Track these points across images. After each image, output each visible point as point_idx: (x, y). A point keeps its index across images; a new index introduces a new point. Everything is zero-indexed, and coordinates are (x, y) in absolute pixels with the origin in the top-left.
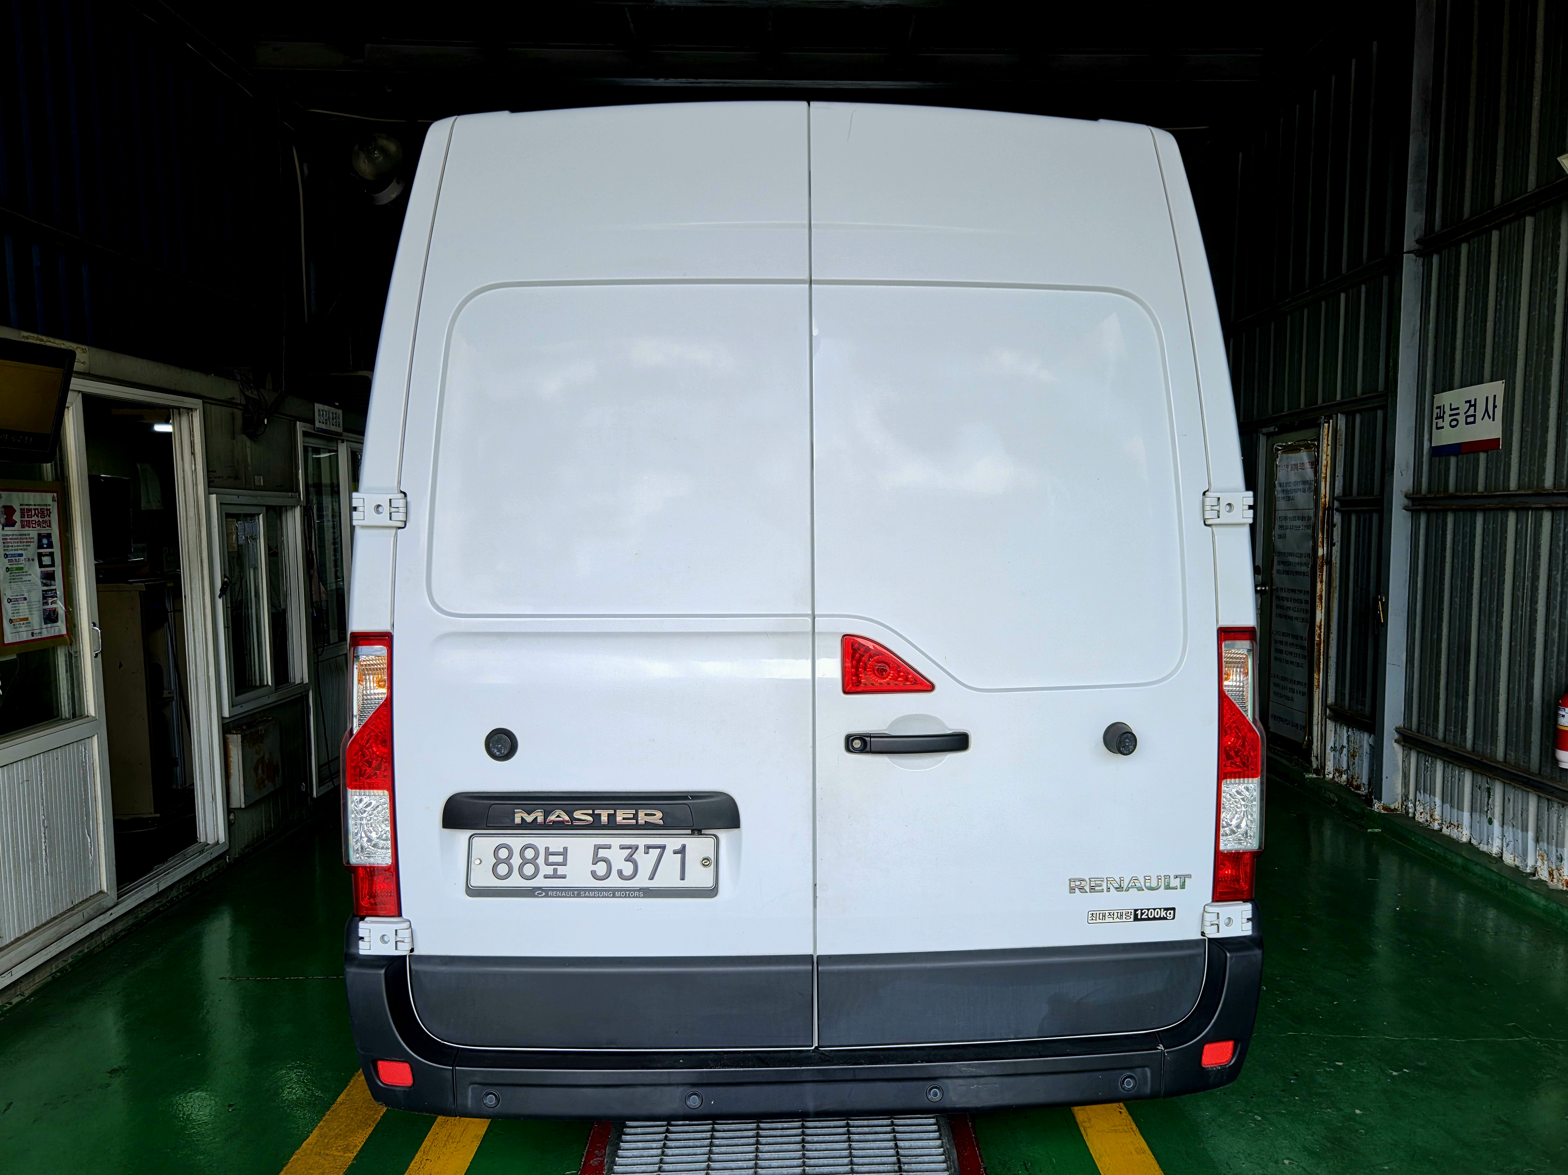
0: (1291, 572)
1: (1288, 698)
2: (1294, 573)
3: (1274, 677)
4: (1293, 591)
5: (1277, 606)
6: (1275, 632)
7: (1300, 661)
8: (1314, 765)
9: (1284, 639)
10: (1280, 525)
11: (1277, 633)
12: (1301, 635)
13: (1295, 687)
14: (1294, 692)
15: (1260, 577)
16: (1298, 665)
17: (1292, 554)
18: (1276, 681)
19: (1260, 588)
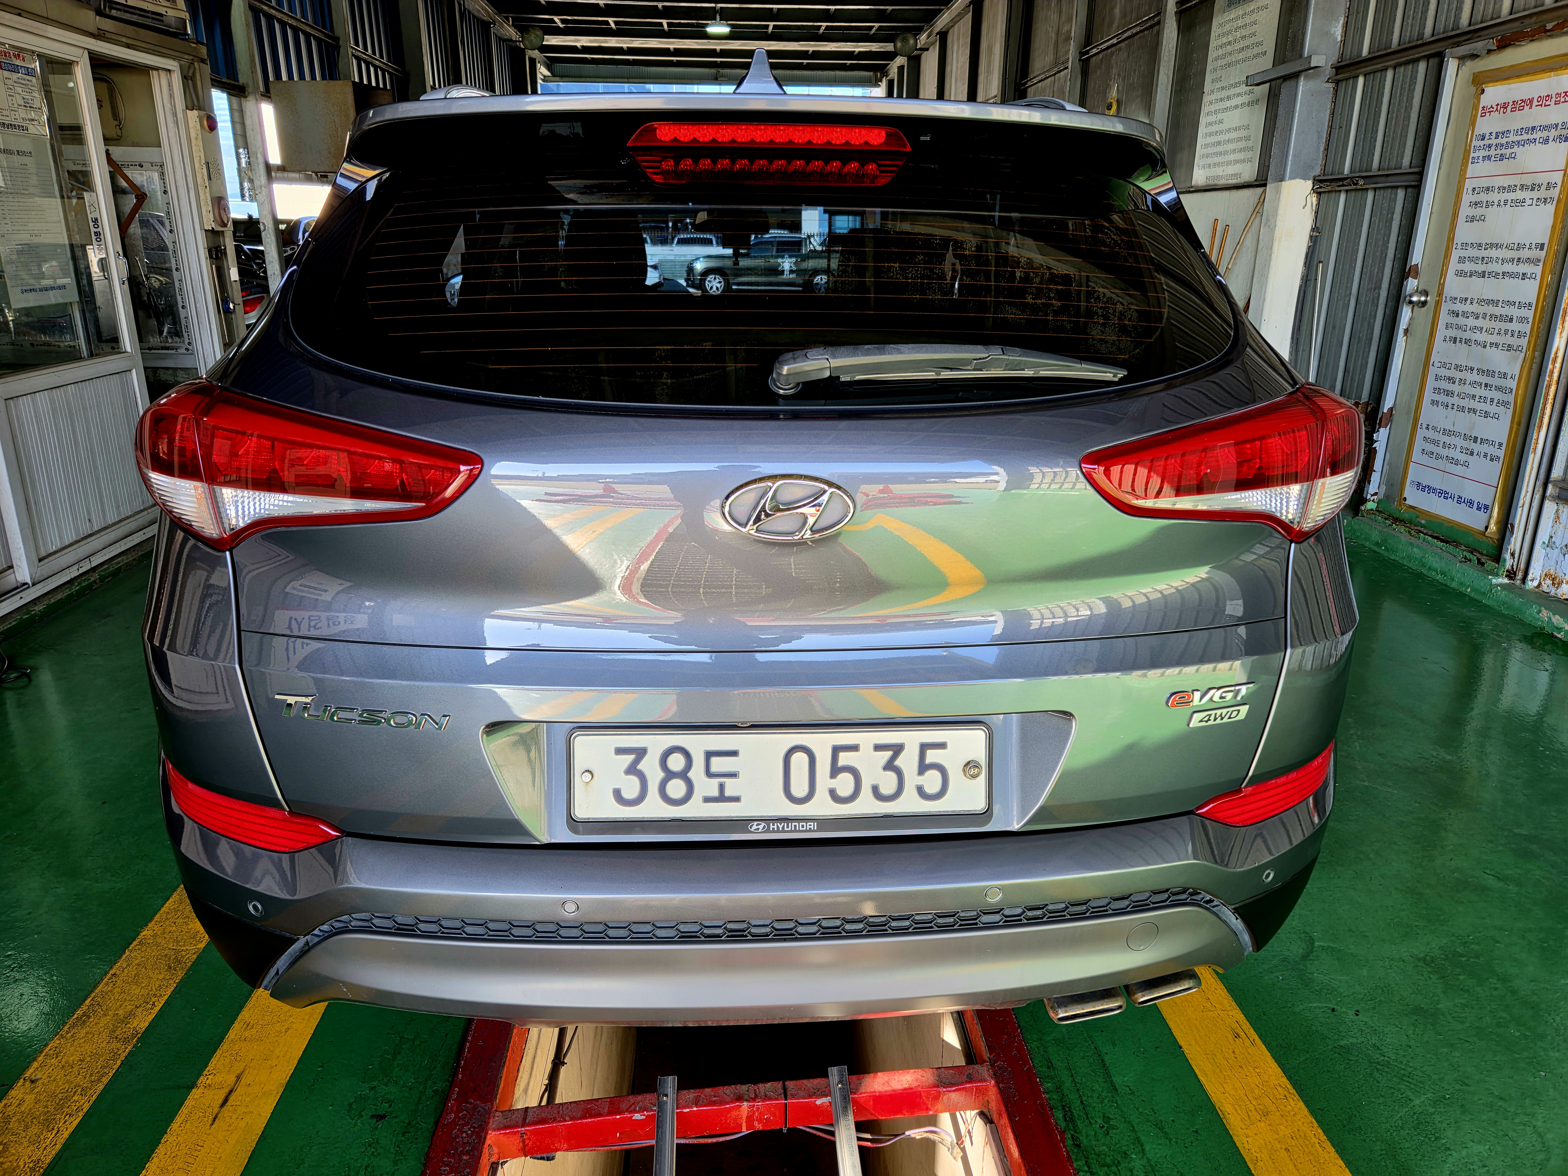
0: (1490, 273)
1: (1456, 462)
2: (1497, 274)
3: (1427, 428)
4: (1495, 303)
5: (1448, 326)
6: (1437, 364)
7: (1493, 409)
8: (1508, 566)
9: (1458, 375)
10: (1474, 200)
11: (1444, 365)
12: (1503, 371)
13: (1476, 447)
14: (1472, 454)
15: (1416, 281)
16: (1486, 415)
17: (1497, 246)
18: (1431, 434)
19: (1415, 299)
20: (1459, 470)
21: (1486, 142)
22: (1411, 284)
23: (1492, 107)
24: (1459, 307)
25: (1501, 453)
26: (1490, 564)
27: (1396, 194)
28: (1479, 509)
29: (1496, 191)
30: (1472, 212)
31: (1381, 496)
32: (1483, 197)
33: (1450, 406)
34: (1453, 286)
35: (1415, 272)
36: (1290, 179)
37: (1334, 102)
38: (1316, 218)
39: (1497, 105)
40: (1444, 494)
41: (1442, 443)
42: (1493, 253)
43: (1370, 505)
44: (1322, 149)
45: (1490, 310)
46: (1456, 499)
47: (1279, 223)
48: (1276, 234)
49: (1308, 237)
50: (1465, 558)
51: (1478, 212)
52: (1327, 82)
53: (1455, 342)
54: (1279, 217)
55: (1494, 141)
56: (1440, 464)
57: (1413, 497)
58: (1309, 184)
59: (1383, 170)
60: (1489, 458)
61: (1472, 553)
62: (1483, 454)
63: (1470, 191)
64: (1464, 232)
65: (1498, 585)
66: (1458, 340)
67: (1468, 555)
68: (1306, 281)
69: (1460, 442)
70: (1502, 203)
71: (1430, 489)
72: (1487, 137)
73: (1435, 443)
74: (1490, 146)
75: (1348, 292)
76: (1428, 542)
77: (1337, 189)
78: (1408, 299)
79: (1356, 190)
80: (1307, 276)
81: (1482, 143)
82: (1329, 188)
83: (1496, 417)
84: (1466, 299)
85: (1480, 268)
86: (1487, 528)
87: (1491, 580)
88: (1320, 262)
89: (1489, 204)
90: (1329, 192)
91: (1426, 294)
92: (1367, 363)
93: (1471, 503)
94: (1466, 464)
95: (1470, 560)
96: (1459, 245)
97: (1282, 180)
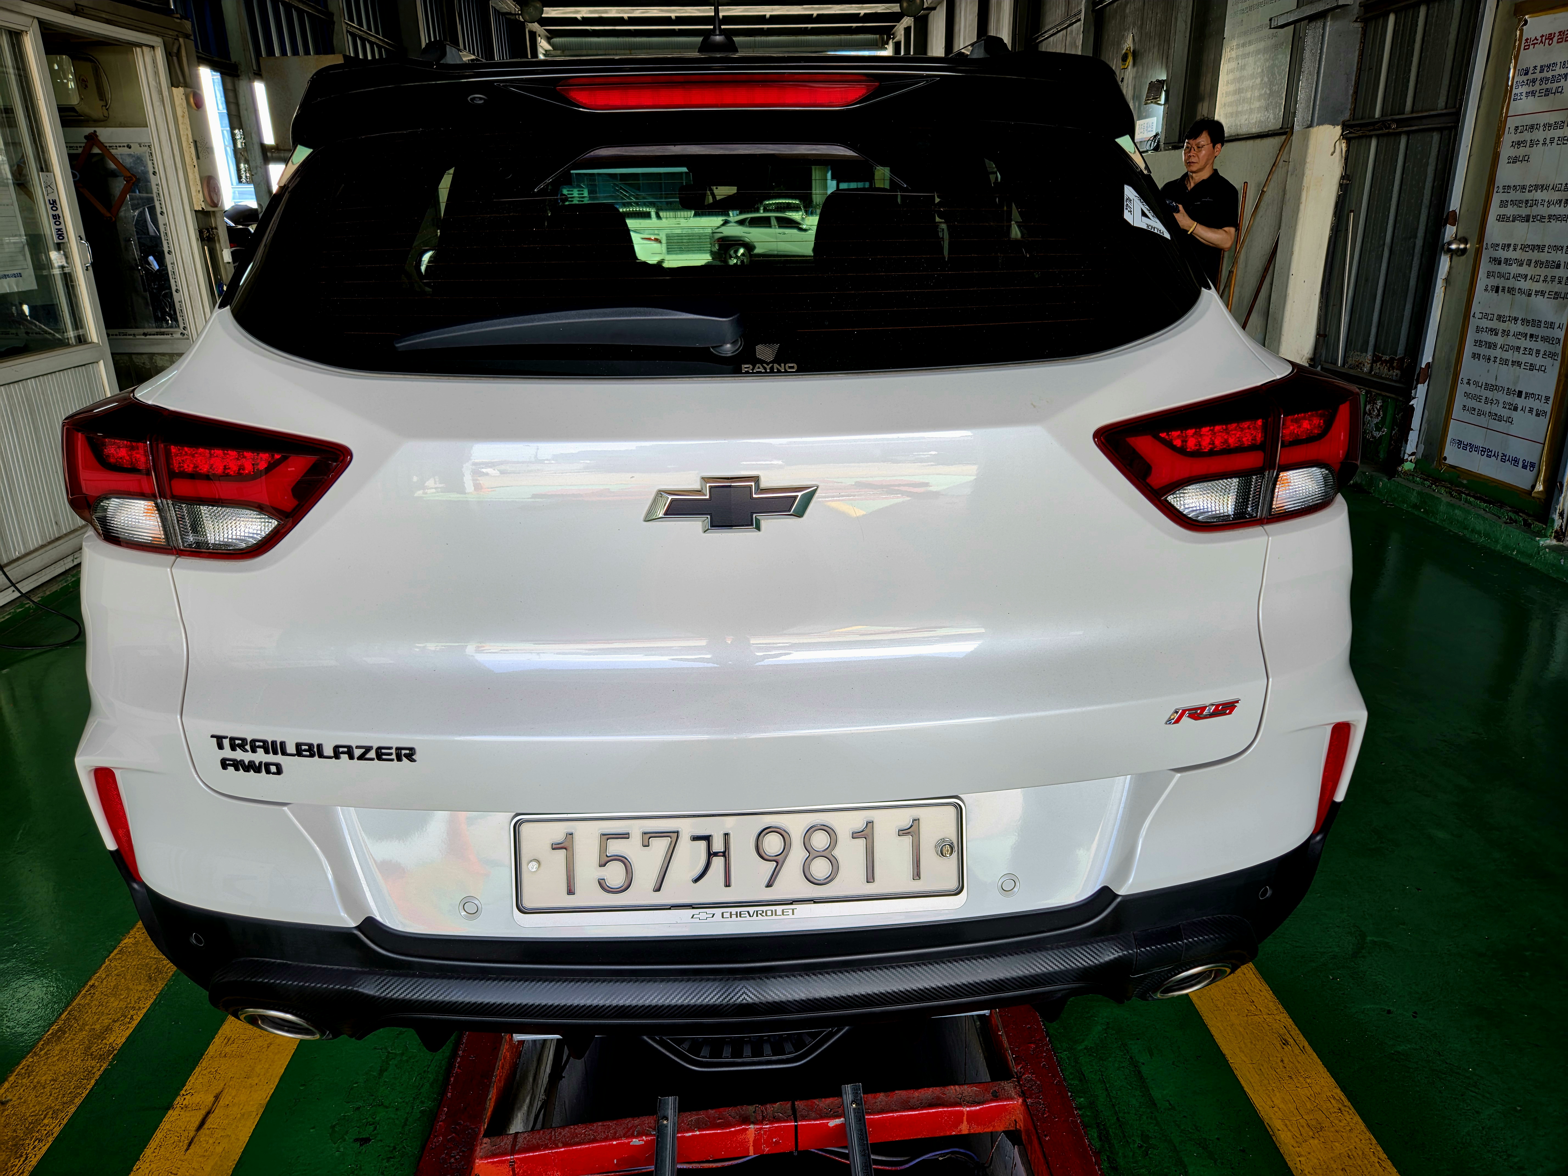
0: (1534, 217)
1: (1499, 418)
2: (1543, 217)
3: (1468, 383)
4: (1540, 248)
5: (1489, 275)
6: (1478, 315)
7: (1539, 361)
8: (1556, 526)
9: (1502, 326)
10: (1516, 140)
11: (1485, 316)
12: (1550, 320)
13: (1520, 402)
14: (1516, 409)
15: (1455, 228)
16: (1532, 367)
17: (1543, 187)
18: (1472, 389)
19: (1454, 247)
20: (1501, 426)
21: (1530, 76)
22: (1450, 231)
23: (1536, 39)
24: (1502, 254)
25: (1548, 408)
26: (1537, 525)
27: (1432, 137)
28: (1525, 467)
29: (1541, 128)
30: (1514, 152)
31: (1419, 456)
32: (1527, 136)
33: (1492, 359)
34: (1495, 231)
35: (1453, 219)
36: (1319, 124)
37: (1363, 42)
38: (1346, 164)
39: (1542, 36)
40: (1487, 452)
41: (1484, 398)
42: (1539, 195)
43: (1408, 466)
44: (1351, 92)
45: (1535, 256)
46: (1499, 458)
47: (1308, 172)
48: (1304, 184)
49: (1338, 185)
50: (1511, 519)
51: (1521, 151)
52: (1356, 21)
53: (1497, 291)
54: (1308, 165)
55: (1538, 76)
56: (1483, 420)
57: (1453, 456)
58: (1338, 130)
59: (1417, 112)
60: (1534, 412)
61: (1517, 513)
62: (1527, 409)
63: (1512, 130)
64: (1506, 174)
65: (1546, 547)
66: (1501, 289)
67: (1513, 516)
68: (1337, 231)
69: (1503, 397)
70: (1548, 141)
71: (1472, 447)
72: (1531, 71)
73: (1478, 398)
74: (1534, 81)
75: (1381, 242)
76: (1470, 503)
77: (1368, 133)
78: (1446, 247)
79: (1388, 135)
80: (1337, 226)
81: (1525, 78)
82: (1360, 133)
83: (1542, 369)
84: (1509, 245)
85: (1524, 211)
86: (1533, 487)
87: (1538, 542)
88: (1352, 211)
89: (1533, 143)
90: (1360, 137)
91: (1465, 240)
92: (1403, 316)
93: (1516, 461)
94: (1509, 420)
95: (1516, 522)
96: (1501, 188)
97: (1310, 126)
